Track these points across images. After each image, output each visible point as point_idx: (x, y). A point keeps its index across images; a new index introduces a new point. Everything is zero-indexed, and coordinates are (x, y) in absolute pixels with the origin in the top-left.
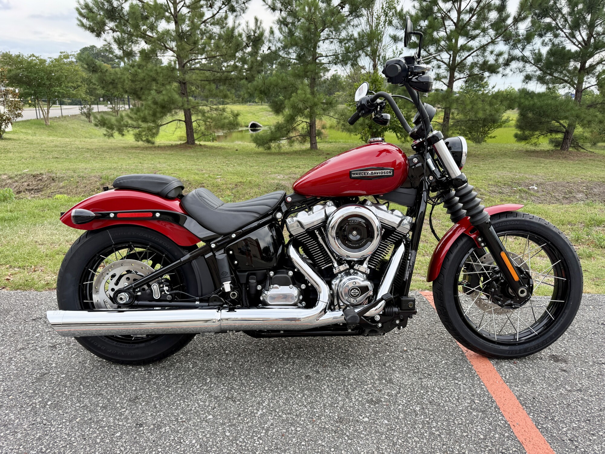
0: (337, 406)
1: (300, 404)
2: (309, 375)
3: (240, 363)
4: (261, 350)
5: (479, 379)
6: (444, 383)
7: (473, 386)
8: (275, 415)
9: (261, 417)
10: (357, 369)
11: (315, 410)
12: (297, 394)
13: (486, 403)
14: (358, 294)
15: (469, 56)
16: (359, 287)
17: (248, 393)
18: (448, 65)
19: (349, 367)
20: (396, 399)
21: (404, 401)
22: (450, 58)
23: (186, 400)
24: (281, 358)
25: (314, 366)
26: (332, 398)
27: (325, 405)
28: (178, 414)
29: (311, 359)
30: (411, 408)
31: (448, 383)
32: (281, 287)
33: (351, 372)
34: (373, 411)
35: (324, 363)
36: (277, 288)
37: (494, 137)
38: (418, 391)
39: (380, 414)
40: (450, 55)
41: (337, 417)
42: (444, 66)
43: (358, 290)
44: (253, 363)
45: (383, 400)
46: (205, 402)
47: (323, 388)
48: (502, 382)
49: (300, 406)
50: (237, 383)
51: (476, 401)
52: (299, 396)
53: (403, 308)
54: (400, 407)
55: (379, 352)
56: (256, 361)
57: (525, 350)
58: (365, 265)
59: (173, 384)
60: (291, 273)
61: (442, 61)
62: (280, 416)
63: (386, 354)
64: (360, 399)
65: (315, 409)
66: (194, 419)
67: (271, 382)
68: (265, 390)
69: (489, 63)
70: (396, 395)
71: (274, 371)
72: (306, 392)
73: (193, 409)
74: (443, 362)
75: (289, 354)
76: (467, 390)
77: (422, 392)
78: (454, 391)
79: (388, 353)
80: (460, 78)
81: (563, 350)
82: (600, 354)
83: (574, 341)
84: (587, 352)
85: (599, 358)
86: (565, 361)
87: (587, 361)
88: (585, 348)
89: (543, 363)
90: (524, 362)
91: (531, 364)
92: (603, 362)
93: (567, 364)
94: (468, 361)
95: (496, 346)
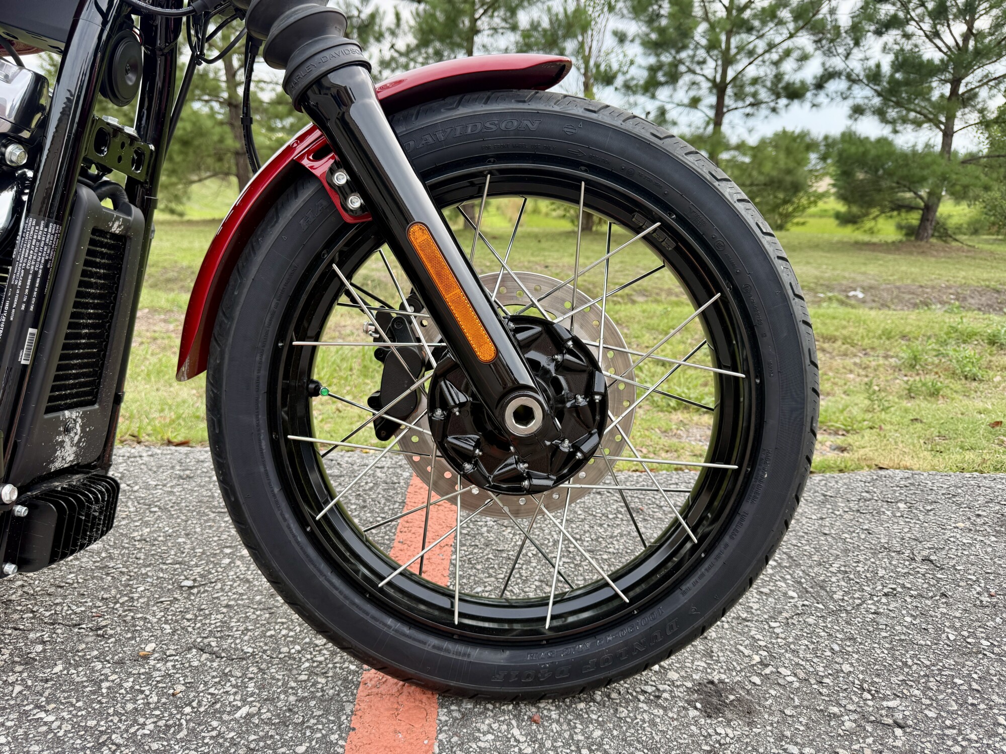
15: (750, 64)
18: (713, 81)
22: (716, 69)
37: (804, 224)
42: (706, 85)
61: (703, 76)
79: (59, 668)
80: (736, 109)
81: (757, 659)
82: (894, 680)
83: (811, 620)
84: (846, 668)
85: (885, 698)
86: (748, 712)
87: (835, 710)
88: (843, 653)
89: (653, 724)
90: (579, 716)
91: (601, 724)
92: (899, 716)
93: (751, 724)
94: (348, 708)
95: (454, 650)
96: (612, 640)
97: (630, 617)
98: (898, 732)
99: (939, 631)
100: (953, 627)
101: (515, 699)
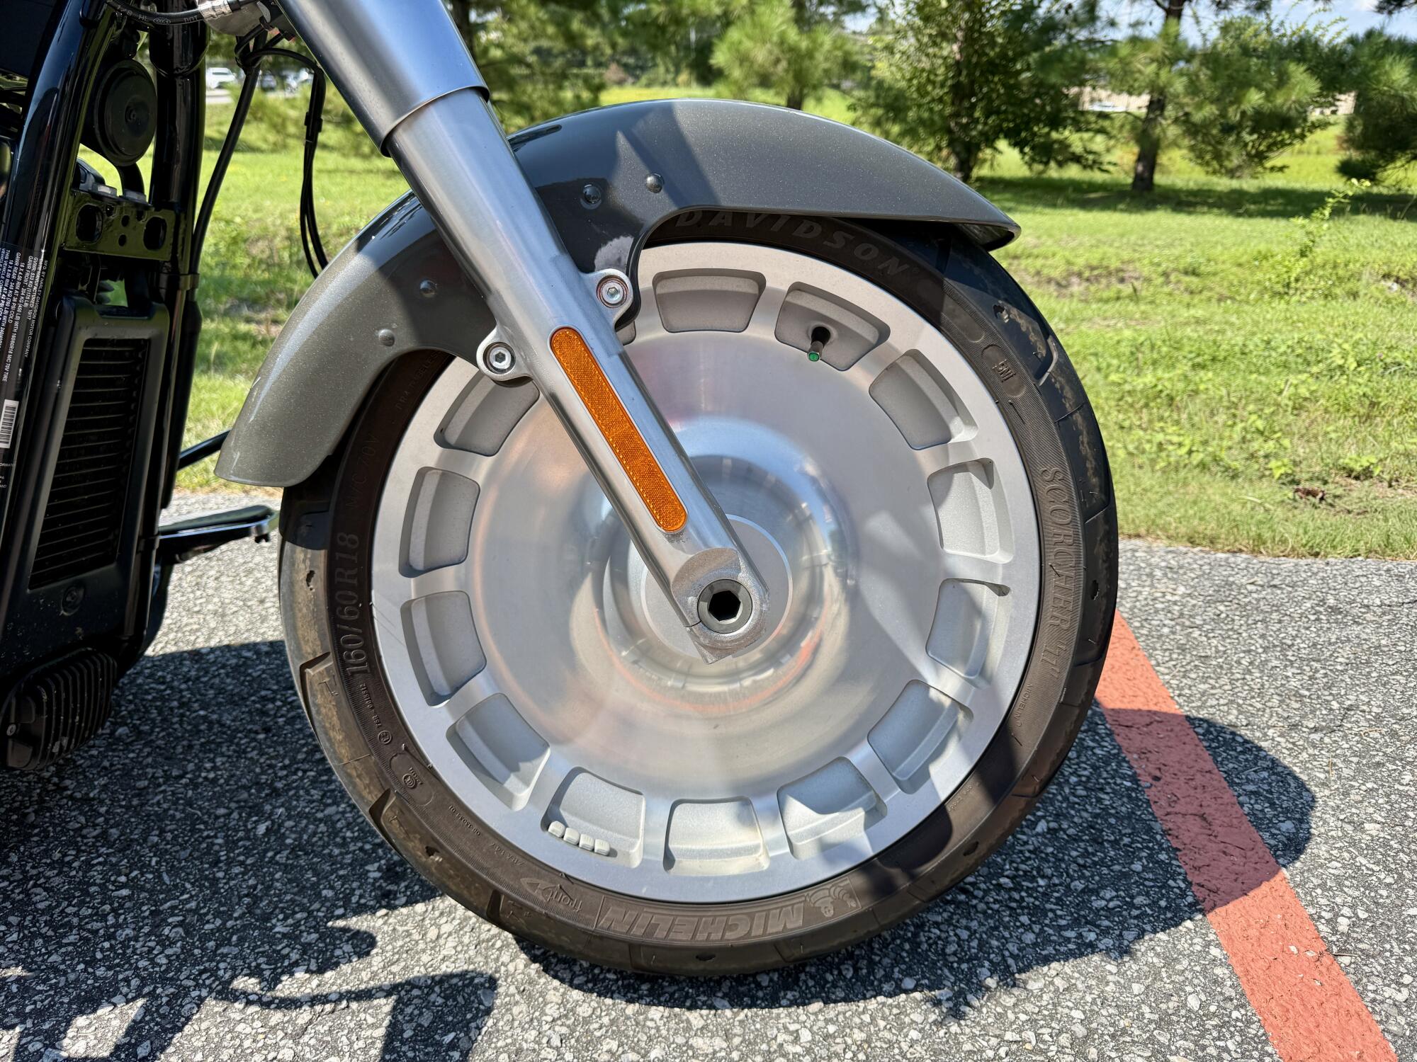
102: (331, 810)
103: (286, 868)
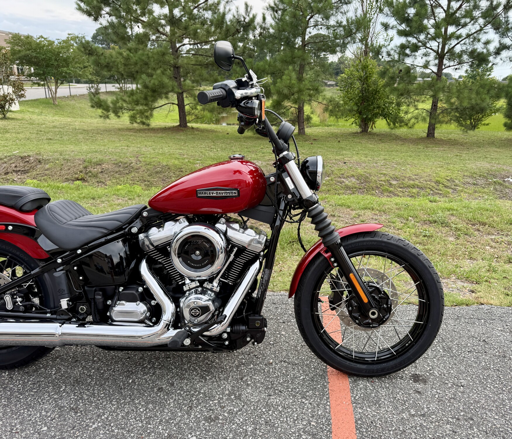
0: (173, 423)
1: (137, 419)
2: (162, 388)
3: (102, 371)
4: (129, 358)
5: (328, 398)
6: (291, 401)
7: (318, 405)
8: (108, 430)
9: (93, 431)
10: (213, 382)
11: (149, 426)
12: (140, 407)
13: (321, 426)
14: (199, 314)
15: (458, 44)
16: (200, 307)
17: (94, 404)
18: (437, 52)
19: (206, 379)
20: (234, 418)
21: (241, 420)
22: (438, 46)
23: (31, 410)
24: (145, 368)
25: (172, 377)
26: (172, 413)
27: (161, 421)
28: (16, 424)
29: (173, 369)
30: (245, 428)
31: (295, 402)
32: (128, 303)
33: (204, 386)
34: (205, 429)
35: (183, 375)
36: (124, 305)
37: (488, 124)
38: (260, 409)
39: (210, 434)
40: (439, 43)
41: (166, 435)
42: (433, 55)
43: (199, 310)
44: (114, 372)
45: (221, 417)
46: (47, 412)
47: (168, 402)
48: (350, 402)
49: (137, 421)
50: (88, 393)
51: (312, 423)
52: (141, 410)
53: (250, 327)
54: (233, 426)
55: (243, 364)
56: (118, 370)
57: (383, 370)
58: (215, 283)
59: (27, 391)
60: (140, 289)
61: (431, 49)
62: (113, 431)
63: (249, 367)
64: (199, 416)
65: (150, 424)
66: (29, 429)
67: (121, 393)
68: (111, 402)
69: (478, 50)
70: (237, 413)
71: (130, 381)
72: (150, 406)
73: (33, 419)
74: (302, 377)
75: (154, 364)
76: (310, 410)
77: (264, 410)
78: (297, 410)
79: (252, 366)
80: (449, 66)
81: (429, 369)
82: (464, 375)
83: (445, 359)
84: (452, 372)
85: (460, 380)
86: (425, 382)
87: (447, 382)
88: (452, 368)
89: (401, 384)
90: (383, 381)
91: (388, 383)
92: (463, 384)
93: (425, 385)
94: (327, 378)
95: (353, 364)
96: (391, 363)
97: (396, 358)
98: (462, 387)
99: (480, 363)
100: (485, 362)
101: (367, 377)
102: (146, 377)
103: (136, 389)
